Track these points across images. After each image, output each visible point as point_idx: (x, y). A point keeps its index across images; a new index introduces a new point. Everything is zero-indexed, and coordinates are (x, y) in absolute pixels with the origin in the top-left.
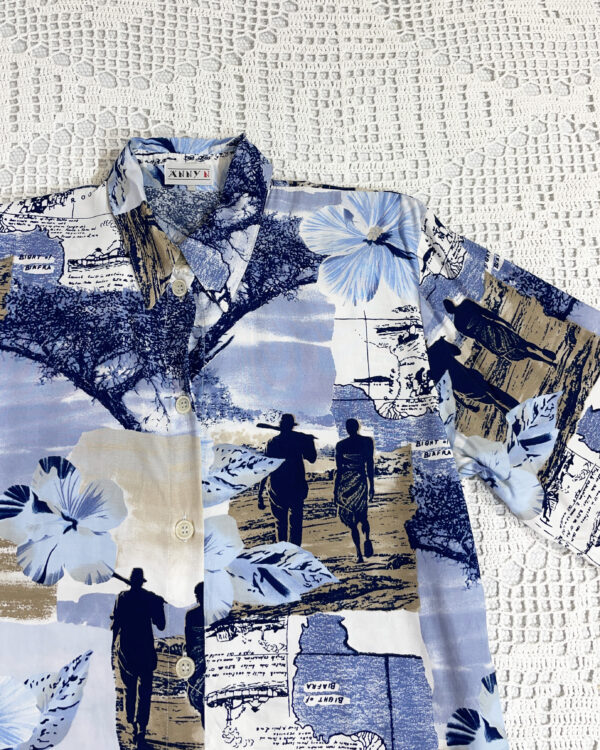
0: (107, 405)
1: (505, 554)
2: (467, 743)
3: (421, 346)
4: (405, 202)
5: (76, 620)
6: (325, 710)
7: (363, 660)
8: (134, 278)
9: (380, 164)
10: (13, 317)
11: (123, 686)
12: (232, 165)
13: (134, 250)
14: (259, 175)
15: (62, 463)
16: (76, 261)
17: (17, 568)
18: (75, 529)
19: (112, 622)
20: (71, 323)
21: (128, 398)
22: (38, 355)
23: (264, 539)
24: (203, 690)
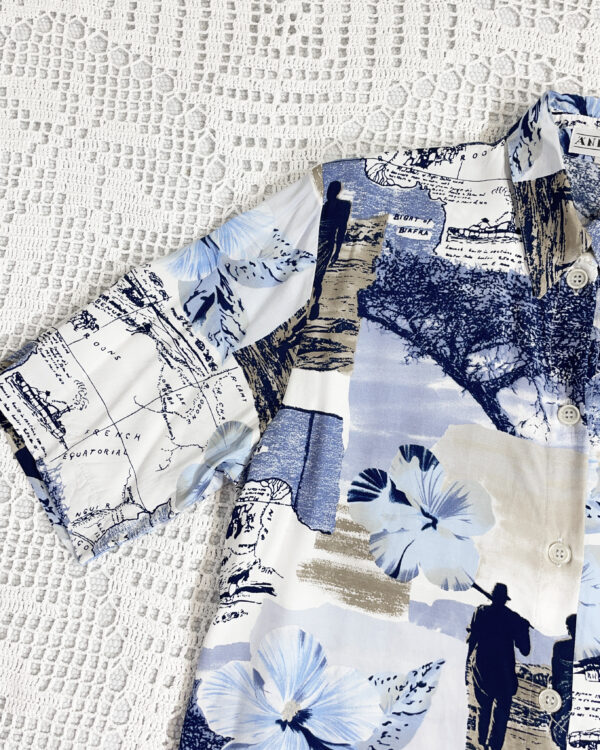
0: (480, 400)
5: (429, 625)
8: (522, 259)
10: (382, 284)
11: (477, 705)
13: (529, 226)
15: (425, 454)
16: (458, 231)
17: (369, 556)
18: (435, 528)
19: (468, 635)
20: (444, 300)
21: (503, 395)
22: (404, 330)
24: (567, 728)
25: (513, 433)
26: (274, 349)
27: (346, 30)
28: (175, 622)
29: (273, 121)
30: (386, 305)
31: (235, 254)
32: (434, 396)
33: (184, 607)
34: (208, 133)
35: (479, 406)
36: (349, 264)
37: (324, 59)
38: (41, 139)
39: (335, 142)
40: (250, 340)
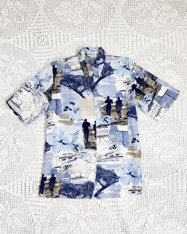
0: (80, 94)
2: (134, 143)
3: (131, 85)
4: (129, 60)
5: (77, 126)
6: (114, 138)
7: (119, 132)
8: (83, 73)
9: (125, 52)
10: (63, 79)
11: (84, 135)
12: (99, 53)
13: (83, 68)
14: (104, 55)
15: (73, 103)
16: (73, 70)
17: (67, 118)
18: (76, 113)
19: (82, 126)
20: (73, 80)
21: (83, 93)
22: (68, 86)
23: (105, 115)
24: (96, 135)
25: (85, 98)
26: (49, 91)
27: (52, 40)
28: (42, 132)
29: (43, 56)
30: (65, 82)
31: (41, 78)
32: (73, 95)
33: (43, 130)
34: (33, 60)
36: (58, 77)
37: (49, 45)
38: (7, 64)
39: (53, 59)
40: (45, 91)
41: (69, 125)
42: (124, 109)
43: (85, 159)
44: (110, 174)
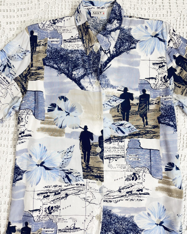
0: (76, 82)
1: (183, 126)
2: (170, 171)
3: (166, 69)
4: (164, 24)
5: (70, 138)
6: (134, 161)
7: (144, 150)
8: (82, 46)
9: (156, 11)
10: (49, 56)
11: (83, 154)
12: (112, 10)
13: (83, 37)
14: (120, 13)
15: (65, 98)
16: (66, 40)
17: (54, 124)
18: (69, 115)
19: (79, 138)
20: (65, 59)
21: (82, 81)
22: (56, 68)
23: (119, 120)
24: (103, 155)
25: (85, 90)
26: (23, 77)
28: (9, 146)
29: (16, 17)
30: (50, 62)
31: (10, 53)
32: (65, 83)
33: (11, 143)
35: (76, 84)
36: (39, 52)
39: (32, 20)
40: (17, 75)
41: (57, 136)
42: (153, 111)
43: (83, 196)
44: (126, 223)
